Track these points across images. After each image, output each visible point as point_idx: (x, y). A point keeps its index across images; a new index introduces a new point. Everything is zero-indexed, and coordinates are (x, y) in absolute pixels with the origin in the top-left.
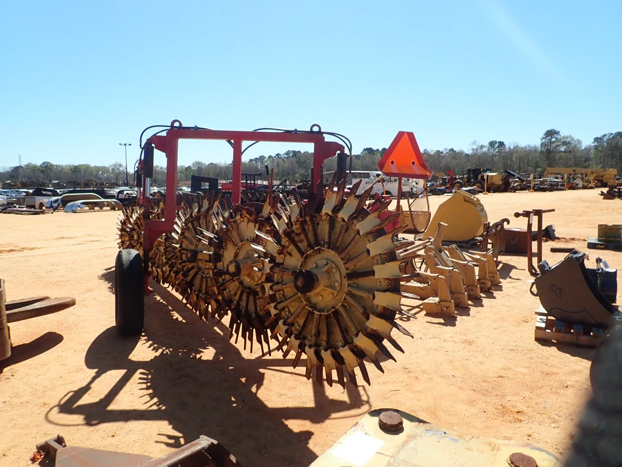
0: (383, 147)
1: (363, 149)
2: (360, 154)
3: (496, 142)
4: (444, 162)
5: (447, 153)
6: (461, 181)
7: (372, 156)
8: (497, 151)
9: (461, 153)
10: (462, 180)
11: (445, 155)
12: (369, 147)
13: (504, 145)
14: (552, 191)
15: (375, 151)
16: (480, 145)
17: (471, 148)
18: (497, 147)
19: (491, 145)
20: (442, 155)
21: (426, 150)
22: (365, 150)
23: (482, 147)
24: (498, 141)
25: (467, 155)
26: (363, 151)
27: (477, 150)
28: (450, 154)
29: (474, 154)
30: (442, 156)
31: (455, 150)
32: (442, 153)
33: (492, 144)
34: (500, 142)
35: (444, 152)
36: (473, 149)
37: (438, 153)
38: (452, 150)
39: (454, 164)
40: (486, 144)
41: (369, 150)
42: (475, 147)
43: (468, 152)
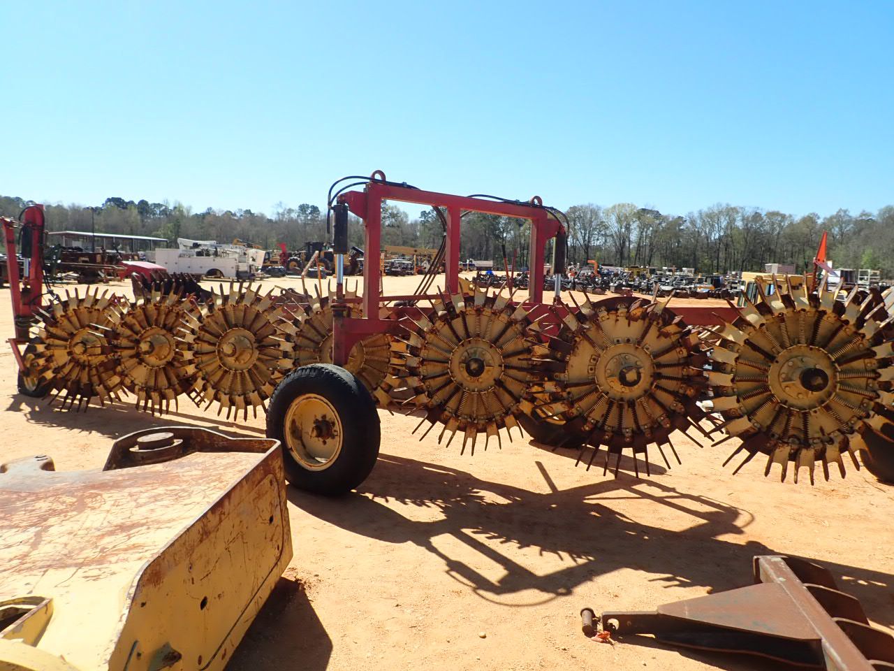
0: (141, 199)
1: (106, 199)
2: (101, 206)
3: (308, 206)
4: (239, 228)
5: (241, 216)
6: (299, 259)
7: (123, 211)
8: (309, 218)
9: (262, 217)
10: (299, 257)
11: (240, 219)
12: (116, 196)
13: (318, 211)
14: (403, 275)
15: (127, 203)
16: (288, 208)
17: (276, 212)
18: (310, 213)
19: (302, 210)
20: (236, 218)
21: (211, 208)
22: (109, 200)
23: (290, 211)
24: (310, 205)
25: (270, 221)
26: (106, 202)
27: (283, 215)
28: (245, 217)
29: (279, 219)
30: (235, 220)
31: (252, 212)
32: (235, 215)
33: (303, 208)
34: (313, 206)
35: (238, 215)
36: (278, 214)
37: (229, 214)
38: (248, 212)
39: (253, 232)
40: (296, 207)
41: (118, 202)
42: (281, 211)
43: (271, 216)
